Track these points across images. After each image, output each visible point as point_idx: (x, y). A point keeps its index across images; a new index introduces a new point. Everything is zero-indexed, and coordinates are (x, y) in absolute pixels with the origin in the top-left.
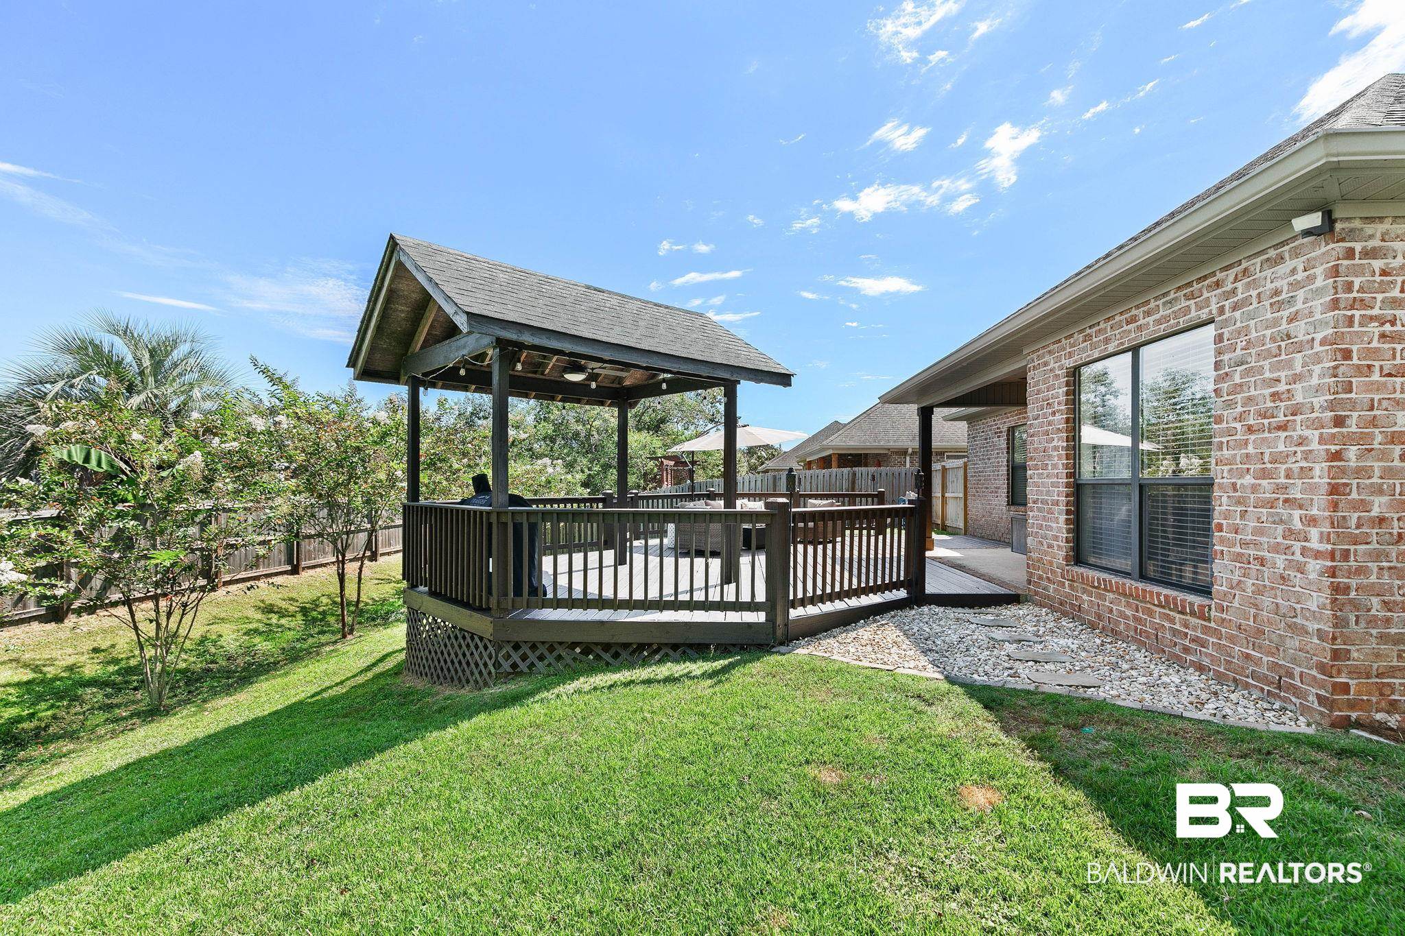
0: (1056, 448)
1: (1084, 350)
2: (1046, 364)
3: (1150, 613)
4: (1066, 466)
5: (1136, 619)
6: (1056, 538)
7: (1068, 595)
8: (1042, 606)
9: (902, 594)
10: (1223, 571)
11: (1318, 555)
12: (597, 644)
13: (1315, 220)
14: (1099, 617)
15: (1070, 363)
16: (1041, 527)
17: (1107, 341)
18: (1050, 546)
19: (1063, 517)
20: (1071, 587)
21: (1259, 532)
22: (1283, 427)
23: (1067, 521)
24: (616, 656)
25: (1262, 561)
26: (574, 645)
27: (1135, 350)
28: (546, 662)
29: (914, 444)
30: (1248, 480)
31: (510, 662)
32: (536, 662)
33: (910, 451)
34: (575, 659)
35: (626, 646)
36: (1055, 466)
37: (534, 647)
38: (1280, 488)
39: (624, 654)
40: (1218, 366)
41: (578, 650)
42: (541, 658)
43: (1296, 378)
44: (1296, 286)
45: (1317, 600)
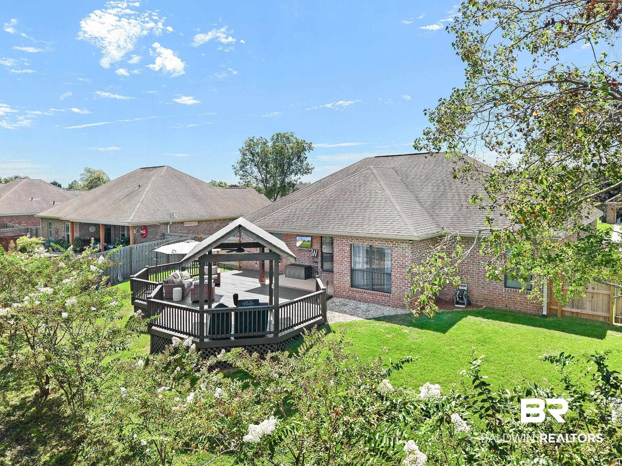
0: (346, 261)
2: (341, 240)
4: (350, 266)
5: (373, 298)
6: (346, 282)
7: (351, 295)
8: (340, 297)
10: (394, 290)
14: (362, 299)
15: (351, 243)
16: (340, 279)
18: (344, 283)
19: (349, 277)
20: (352, 293)
24: (298, 337)
27: (370, 246)
30: (398, 275)
31: (280, 347)
32: (285, 345)
36: (345, 265)
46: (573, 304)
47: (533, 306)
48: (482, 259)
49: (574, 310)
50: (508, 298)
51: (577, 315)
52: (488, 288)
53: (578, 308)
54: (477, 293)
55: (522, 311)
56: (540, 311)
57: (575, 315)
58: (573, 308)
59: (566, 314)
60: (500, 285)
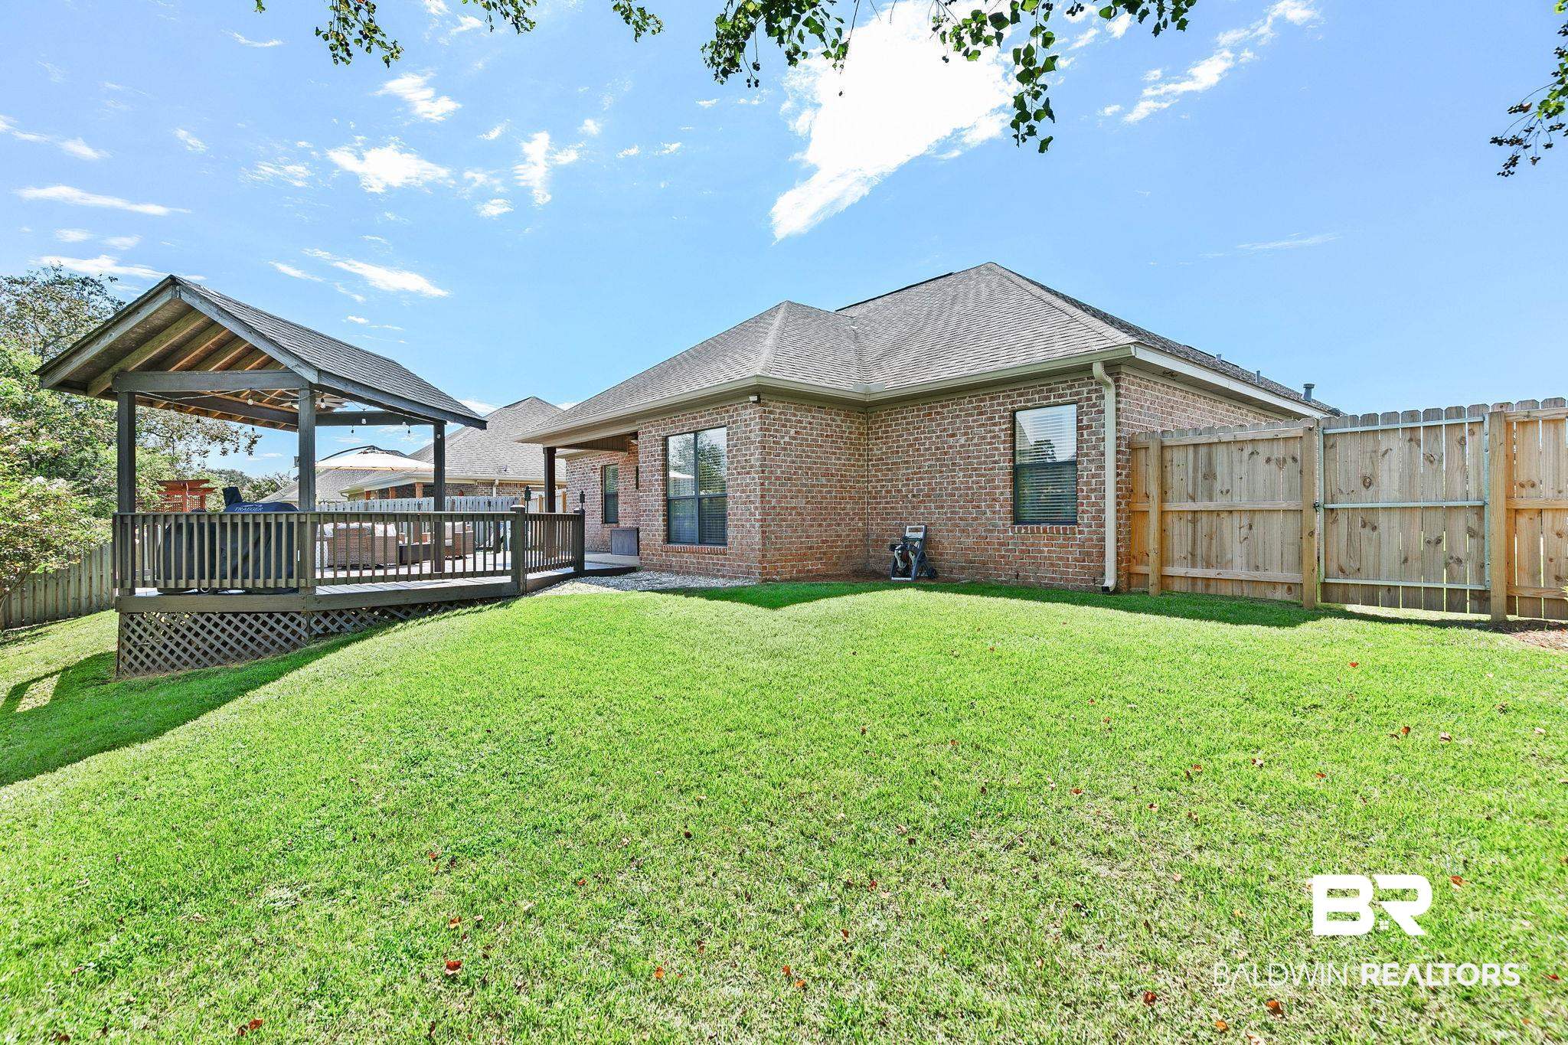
0: (657, 480)
1: (671, 428)
2: (650, 432)
3: (704, 558)
4: (662, 490)
5: (698, 563)
6: (657, 530)
7: (664, 561)
8: (649, 570)
9: (571, 570)
10: (731, 532)
11: (758, 520)
12: (390, 607)
13: (755, 398)
14: (681, 567)
15: (664, 434)
16: (648, 525)
17: (683, 426)
18: (654, 535)
19: (661, 518)
20: (666, 556)
21: (742, 514)
22: (748, 473)
23: (664, 520)
24: (407, 614)
25: (743, 526)
26: (373, 610)
27: (696, 433)
28: (352, 624)
29: (541, 476)
30: (738, 494)
31: (321, 626)
32: (345, 624)
33: (497, 482)
34: (375, 620)
35: (414, 606)
36: (656, 490)
37: (341, 614)
38: (748, 496)
39: (414, 612)
40: (728, 446)
41: (376, 613)
42: (348, 621)
43: (751, 455)
44: (751, 419)
45: (758, 538)
46: (1193, 555)
47: (1083, 567)
48: (959, 453)
49: (1198, 572)
50: (1022, 551)
51: (1208, 586)
52: (975, 531)
53: (1209, 565)
54: (951, 546)
55: (1056, 583)
56: (1099, 579)
57: (1200, 587)
58: (1194, 566)
59: (1177, 586)
60: (1000, 519)
